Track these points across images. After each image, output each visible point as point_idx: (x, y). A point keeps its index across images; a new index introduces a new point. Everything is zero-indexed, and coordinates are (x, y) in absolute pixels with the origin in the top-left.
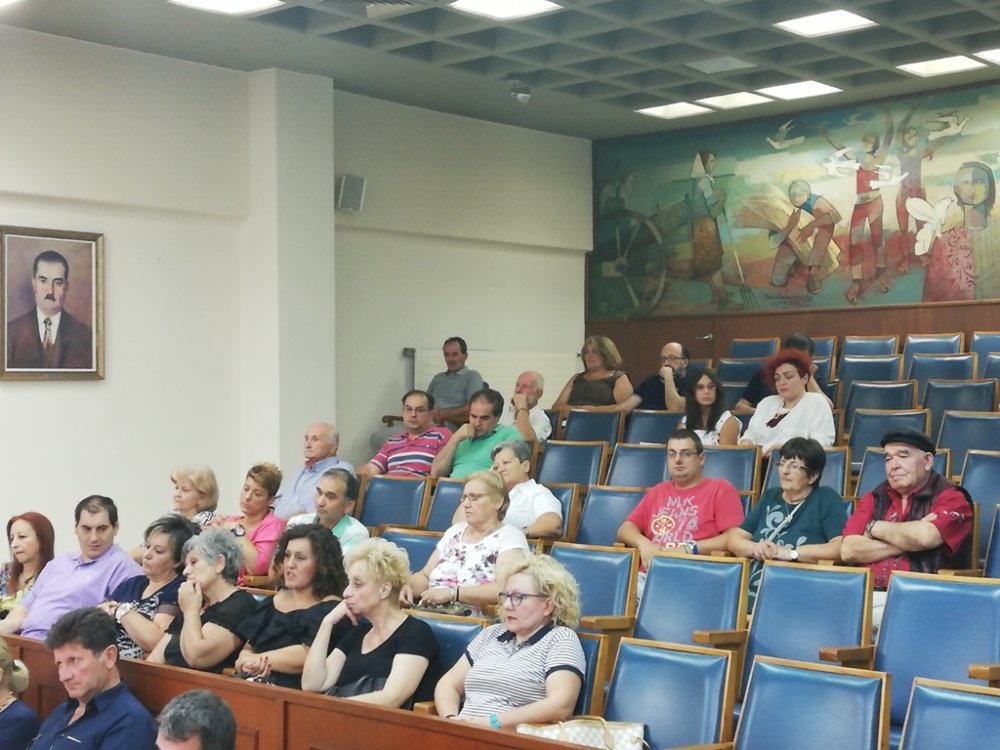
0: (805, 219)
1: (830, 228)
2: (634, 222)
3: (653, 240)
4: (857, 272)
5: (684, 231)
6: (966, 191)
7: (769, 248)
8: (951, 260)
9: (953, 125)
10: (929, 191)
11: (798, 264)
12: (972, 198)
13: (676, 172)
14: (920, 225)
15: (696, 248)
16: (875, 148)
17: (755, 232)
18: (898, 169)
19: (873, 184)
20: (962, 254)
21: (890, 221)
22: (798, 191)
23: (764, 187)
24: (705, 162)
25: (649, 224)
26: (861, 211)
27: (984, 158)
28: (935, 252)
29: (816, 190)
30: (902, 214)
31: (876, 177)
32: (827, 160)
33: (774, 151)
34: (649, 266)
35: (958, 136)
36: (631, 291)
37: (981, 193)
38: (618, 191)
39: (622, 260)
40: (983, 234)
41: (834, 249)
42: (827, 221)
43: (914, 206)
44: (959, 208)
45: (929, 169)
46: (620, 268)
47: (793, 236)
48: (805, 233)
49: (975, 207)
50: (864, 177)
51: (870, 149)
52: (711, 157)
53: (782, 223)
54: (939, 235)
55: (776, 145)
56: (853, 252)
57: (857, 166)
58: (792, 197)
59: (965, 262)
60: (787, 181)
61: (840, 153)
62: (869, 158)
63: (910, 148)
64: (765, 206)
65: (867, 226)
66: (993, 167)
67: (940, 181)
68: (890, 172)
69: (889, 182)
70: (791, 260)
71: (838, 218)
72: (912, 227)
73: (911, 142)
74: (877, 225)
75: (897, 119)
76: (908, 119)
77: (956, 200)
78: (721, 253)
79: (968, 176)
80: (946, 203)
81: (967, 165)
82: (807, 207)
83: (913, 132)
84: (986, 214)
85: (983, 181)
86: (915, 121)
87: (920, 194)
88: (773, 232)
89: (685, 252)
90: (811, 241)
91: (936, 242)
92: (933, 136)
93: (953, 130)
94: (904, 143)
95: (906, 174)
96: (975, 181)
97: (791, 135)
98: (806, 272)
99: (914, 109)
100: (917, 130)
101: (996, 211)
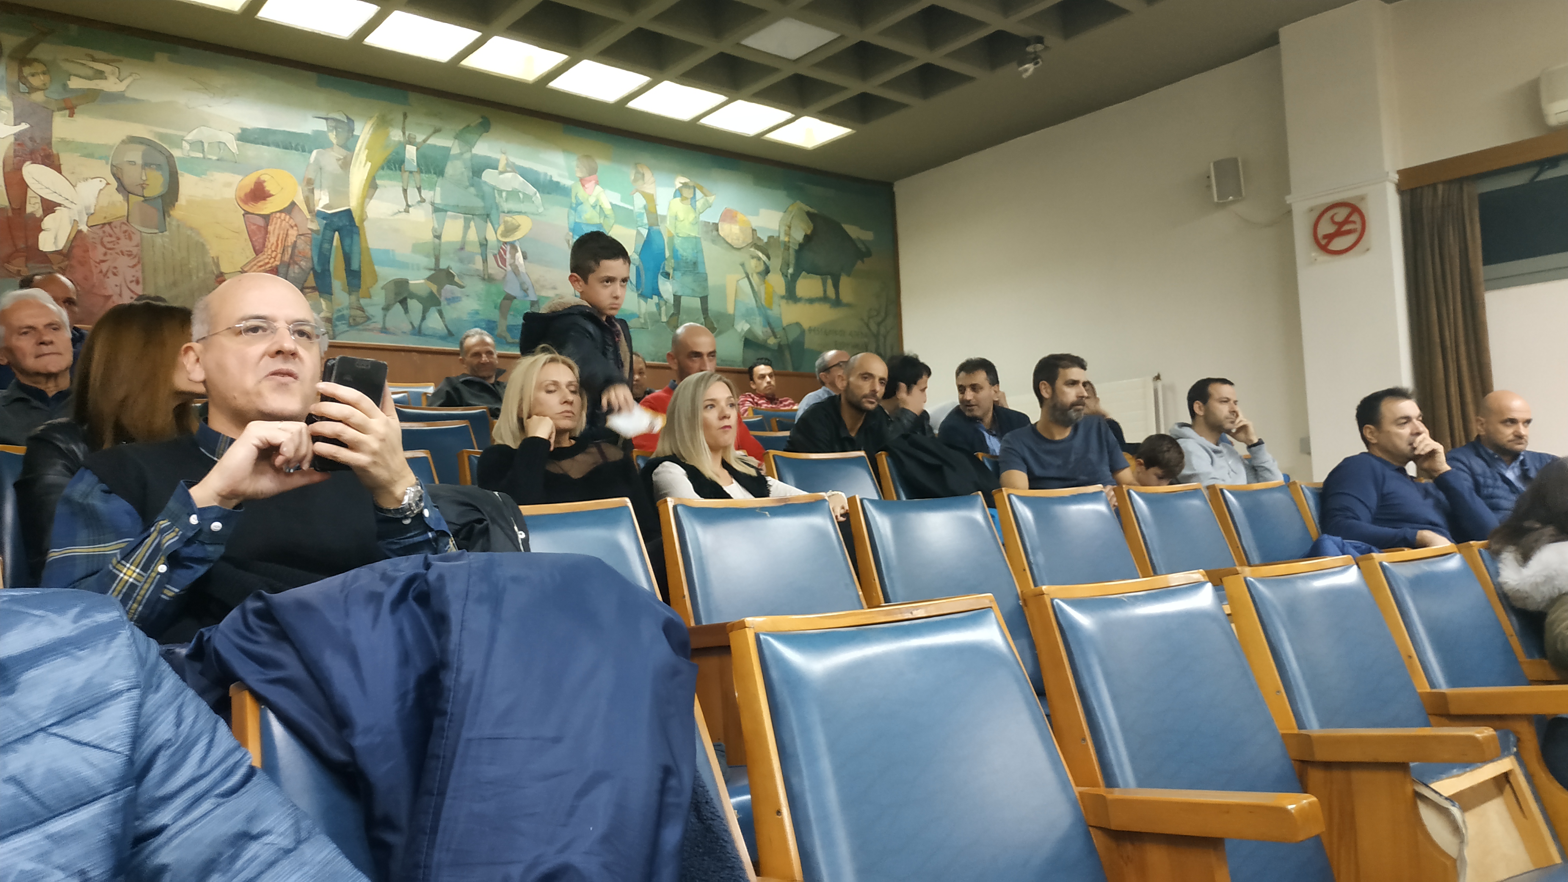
6: (132, 176)
8: (104, 267)
9: (112, 79)
10: (65, 159)
12: (143, 186)
14: (49, 207)
18: (8, 115)
20: (123, 263)
27: (161, 136)
28: (77, 252)
30: (15, 184)
37: (156, 184)
40: (158, 240)
43: (35, 175)
44: (119, 197)
45: (67, 128)
49: (146, 200)
54: (84, 228)
59: (130, 274)
63: (33, 89)
66: (176, 153)
67: (88, 152)
72: (33, 207)
73: (36, 81)
76: (30, 45)
77: (115, 184)
79: (136, 155)
80: (98, 184)
81: (133, 140)
83: (39, 68)
84: (165, 213)
85: (159, 167)
86: (43, 51)
87: (51, 161)
91: (77, 237)
92: (75, 83)
93: (111, 85)
94: (22, 79)
95: (24, 126)
96: (146, 165)
99: (44, 35)
100: (49, 68)
101: (178, 212)
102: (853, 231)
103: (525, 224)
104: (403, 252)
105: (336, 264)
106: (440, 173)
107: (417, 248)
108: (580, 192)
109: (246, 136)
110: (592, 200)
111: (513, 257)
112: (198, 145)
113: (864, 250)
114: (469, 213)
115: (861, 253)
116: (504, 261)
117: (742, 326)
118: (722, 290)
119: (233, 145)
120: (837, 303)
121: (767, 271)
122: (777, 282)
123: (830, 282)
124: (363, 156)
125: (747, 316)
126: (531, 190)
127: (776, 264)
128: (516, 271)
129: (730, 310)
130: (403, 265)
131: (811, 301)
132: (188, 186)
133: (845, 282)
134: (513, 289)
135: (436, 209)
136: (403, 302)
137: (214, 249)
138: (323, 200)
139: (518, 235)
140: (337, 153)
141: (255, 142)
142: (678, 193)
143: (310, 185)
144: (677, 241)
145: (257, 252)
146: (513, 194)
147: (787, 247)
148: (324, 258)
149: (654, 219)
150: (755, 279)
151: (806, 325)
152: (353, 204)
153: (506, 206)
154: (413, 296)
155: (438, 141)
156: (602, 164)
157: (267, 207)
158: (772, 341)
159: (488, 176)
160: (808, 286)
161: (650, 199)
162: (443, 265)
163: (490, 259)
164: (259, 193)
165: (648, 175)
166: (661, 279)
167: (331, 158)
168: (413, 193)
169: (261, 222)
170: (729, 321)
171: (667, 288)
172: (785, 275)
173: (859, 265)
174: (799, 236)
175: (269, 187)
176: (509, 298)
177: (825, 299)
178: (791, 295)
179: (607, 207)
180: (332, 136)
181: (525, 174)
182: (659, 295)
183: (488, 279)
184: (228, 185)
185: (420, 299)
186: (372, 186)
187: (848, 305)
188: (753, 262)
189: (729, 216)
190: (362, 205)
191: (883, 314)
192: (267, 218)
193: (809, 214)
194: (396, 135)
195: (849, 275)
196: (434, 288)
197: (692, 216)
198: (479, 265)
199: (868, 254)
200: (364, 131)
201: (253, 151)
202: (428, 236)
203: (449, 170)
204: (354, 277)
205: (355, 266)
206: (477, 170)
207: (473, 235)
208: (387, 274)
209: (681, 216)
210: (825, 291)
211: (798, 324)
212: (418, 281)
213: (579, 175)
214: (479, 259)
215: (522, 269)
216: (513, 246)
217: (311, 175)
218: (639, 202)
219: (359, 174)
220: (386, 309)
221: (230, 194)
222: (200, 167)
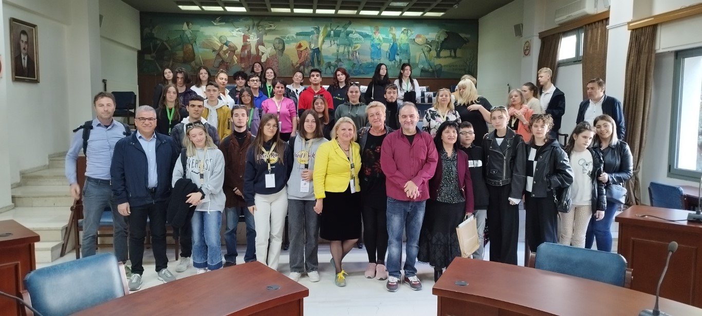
0: (225, 48)
1: (234, 51)
2: (158, 42)
3: (167, 49)
4: (243, 65)
5: (180, 47)
6: (277, 45)
7: (213, 56)
8: (272, 64)
9: (273, 27)
10: (265, 44)
11: (223, 61)
12: (278, 47)
13: (176, 27)
14: (263, 53)
15: (185, 53)
16: (249, 30)
17: (208, 50)
18: (256, 37)
19: (248, 40)
20: (275, 63)
21: (253, 51)
22: (223, 39)
23: (210, 36)
24: (188, 25)
25: (165, 43)
26: (244, 47)
27: (282, 37)
28: (268, 61)
29: (229, 39)
30: (257, 50)
31: (249, 38)
32: (233, 31)
33: (214, 25)
34: (165, 57)
35: (275, 30)
36: (158, 65)
37: (281, 47)
38: (151, 30)
39: (154, 54)
40: (281, 58)
41: (235, 58)
42: (233, 50)
43: (261, 47)
44: (274, 50)
45: (265, 38)
46: (152, 57)
47: (221, 53)
48: (225, 52)
49: (279, 50)
50: (245, 38)
51: (247, 29)
52: (190, 24)
53: (217, 48)
54: (268, 57)
55: (215, 24)
56: (242, 59)
57: (243, 34)
58: (221, 41)
59: (276, 65)
60: (219, 35)
61: (237, 29)
62: (247, 32)
63: (260, 31)
64: (211, 42)
65: (246, 52)
66: (284, 40)
67: (269, 42)
68: (253, 37)
69: (253, 40)
70: (221, 60)
71: (237, 49)
72: (260, 54)
73: (260, 30)
74: (249, 52)
75: (256, 22)
76: (259, 23)
77: (274, 48)
78: (194, 55)
79: (277, 41)
80: (271, 48)
81: (277, 38)
82: (226, 44)
83: (261, 27)
84: (283, 52)
85: (281, 43)
86: (261, 23)
87: (263, 45)
88: (214, 51)
89: (180, 54)
90: (227, 55)
91: (268, 59)
92: (267, 29)
93: (273, 28)
94: (258, 29)
95: (259, 38)
96: (279, 43)
97: (220, 21)
98: (226, 64)
99: (261, 20)
100: (262, 26)
101: (285, 52)
102: (463, 35)
103: (359, 46)
104: (330, 55)
105: (315, 59)
106: (339, 36)
107: (333, 54)
108: (374, 36)
109: (298, 34)
110: (377, 38)
111: (356, 54)
112: (288, 38)
113: (467, 40)
114: (345, 45)
115: (465, 41)
116: (353, 55)
117: (421, 66)
118: (415, 57)
119: (295, 37)
120: (455, 57)
121: (430, 50)
122: (434, 53)
123: (453, 51)
124: (322, 35)
125: (423, 63)
126: (361, 37)
127: (434, 48)
128: (356, 58)
129: (417, 62)
130: (330, 59)
131: (445, 57)
132: (287, 46)
133: (458, 51)
134: (355, 62)
135: (338, 45)
136: (330, 67)
137: (291, 59)
138: (313, 46)
139: (357, 49)
140: (316, 35)
141: (299, 35)
142: (403, 32)
143: (310, 43)
144: (402, 45)
145: (300, 59)
146: (356, 39)
147: (438, 43)
148: (313, 58)
149: (394, 39)
150: (426, 53)
151: (443, 65)
152: (319, 46)
153: (354, 42)
154: (332, 65)
155: (338, 29)
156: (381, 28)
157: (302, 49)
158: (430, 70)
159: (350, 35)
160: (444, 53)
161: (394, 35)
162: (339, 58)
163: (350, 55)
164: (300, 46)
165: (394, 28)
166: (396, 56)
167: (314, 37)
168: (332, 42)
169: (300, 52)
170: (417, 65)
171: (397, 58)
172: (436, 51)
173: (464, 45)
174: (442, 39)
175: (302, 44)
176: (355, 64)
177: (451, 56)
178: (438, 56)
179: (381, 38)
180: (315, 32)
181: (361, 34)
182: (395, 60)
183: (349, 60)
184: (294, 45)
185: (333, 66)
186: (323, 41)
187: (459, 58)
188: (426, 48)
189: (418, 36)
190: (321, 46)
191: (472, 59)
192: (301, 51)
193: (446, 32)
194: (329, 29)
195: (460, 48)
196: (337, 63)
197: (406, 38)
198: (347, 57)
199: (468, 41)
200: (322, 29)
201: (299, 37)
202: (336, 51)
203: (341, 35)
204: (319, 62)
205: (319, 60)
206: (347, 35)
207: (346, 50)
208: (326, 61)
209: (403, 38)
210: (451, 54)
211: (440, 64)
212: (333, 62)
213: (374, 31)
214: (347, 56)
215: (358, 57)
216: (356, 51)
217: (310, 41)
218: (391, 36)
219: (321, 39)
220: (326, 69)
221: (295, 47)
222: (289, 42)
